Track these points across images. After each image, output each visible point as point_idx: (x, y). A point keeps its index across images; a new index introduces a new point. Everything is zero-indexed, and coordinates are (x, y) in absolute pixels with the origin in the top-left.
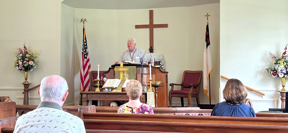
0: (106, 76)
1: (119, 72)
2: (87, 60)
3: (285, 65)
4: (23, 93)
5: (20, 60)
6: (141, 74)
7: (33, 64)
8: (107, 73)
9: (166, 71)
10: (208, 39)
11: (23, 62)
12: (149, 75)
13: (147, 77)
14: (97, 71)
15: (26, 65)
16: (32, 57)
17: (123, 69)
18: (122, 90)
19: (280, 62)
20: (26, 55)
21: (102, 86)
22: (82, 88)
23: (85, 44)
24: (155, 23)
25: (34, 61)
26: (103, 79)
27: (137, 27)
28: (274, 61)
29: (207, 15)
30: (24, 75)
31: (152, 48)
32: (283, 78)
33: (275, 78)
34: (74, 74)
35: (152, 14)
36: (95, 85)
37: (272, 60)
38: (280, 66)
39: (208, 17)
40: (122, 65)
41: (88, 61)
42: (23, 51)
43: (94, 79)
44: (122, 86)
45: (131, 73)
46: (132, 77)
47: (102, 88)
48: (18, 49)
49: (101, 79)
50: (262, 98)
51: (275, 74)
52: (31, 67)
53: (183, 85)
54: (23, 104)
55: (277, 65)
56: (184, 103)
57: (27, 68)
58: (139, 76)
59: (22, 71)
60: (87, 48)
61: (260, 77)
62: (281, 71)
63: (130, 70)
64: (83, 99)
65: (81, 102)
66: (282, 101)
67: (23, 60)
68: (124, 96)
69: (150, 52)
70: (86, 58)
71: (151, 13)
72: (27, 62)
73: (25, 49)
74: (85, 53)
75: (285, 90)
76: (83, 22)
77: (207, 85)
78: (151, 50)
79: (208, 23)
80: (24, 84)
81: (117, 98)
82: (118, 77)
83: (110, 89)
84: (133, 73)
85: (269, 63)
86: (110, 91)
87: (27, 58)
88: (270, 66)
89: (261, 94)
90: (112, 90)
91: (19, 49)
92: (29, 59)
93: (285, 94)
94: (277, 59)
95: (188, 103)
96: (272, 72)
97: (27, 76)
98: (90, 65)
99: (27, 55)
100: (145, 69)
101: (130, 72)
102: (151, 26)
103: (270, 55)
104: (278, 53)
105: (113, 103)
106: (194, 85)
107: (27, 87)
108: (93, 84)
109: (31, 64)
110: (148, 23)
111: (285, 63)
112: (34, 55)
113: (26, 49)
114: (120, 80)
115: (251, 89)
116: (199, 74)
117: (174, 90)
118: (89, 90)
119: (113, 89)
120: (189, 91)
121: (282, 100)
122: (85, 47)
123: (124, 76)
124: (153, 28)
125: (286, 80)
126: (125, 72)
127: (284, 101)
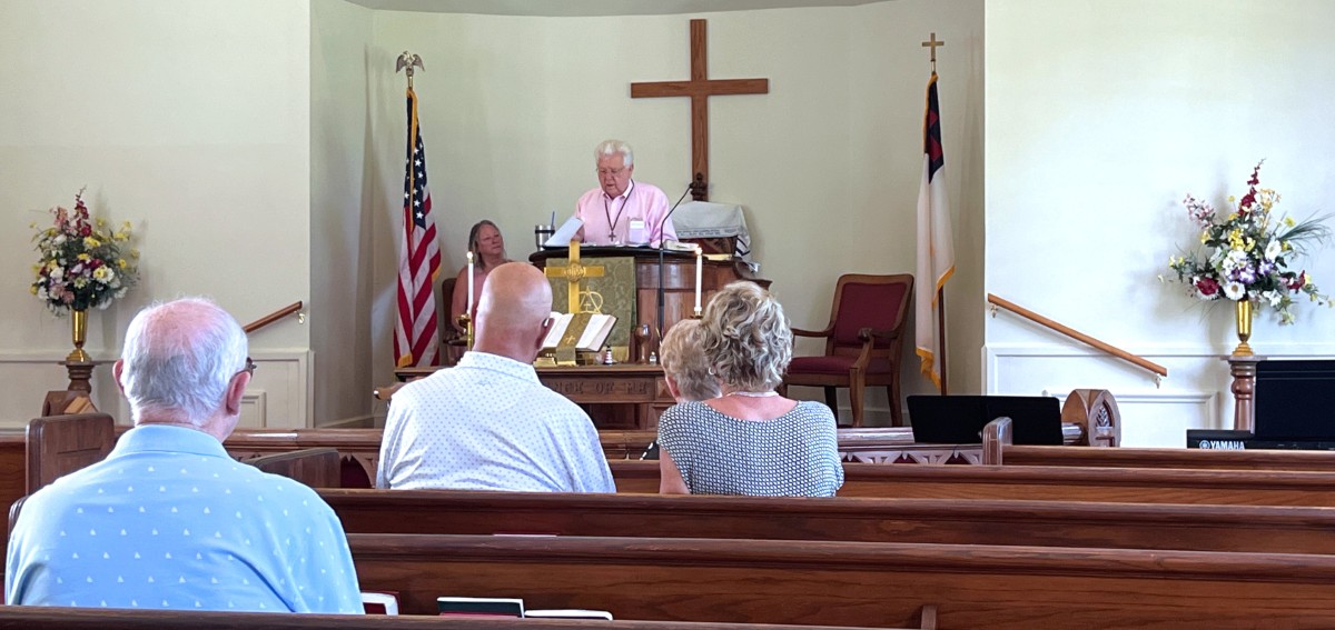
1: (565, 284)
2: (426, 232)
3: (1249, 248)
6: (656, 292)
9: (758, 277)
10: (935, 145)
12: (690, 294)
13: (680, 301)
17: (582, 272)
18: (577, 361)
19: (1231, 235)
22: (405, 352)
23: (418, 163)
24: (715, 73)
27: (639, 90)
28: (1205, 233)
29: (929, 40)
31: (704, 181)
32: (1240, 303)
33: (1208, 301)
34: (369, 294)
35: (700, 37)
37: (1196, 230)
38: (1230, 254)
39: (937, 47)
40: (574, 252)
41: (430, 235)
44: (576, 343)
45: (616, 286)
46: (619, 303)
50: (1158, 386)
51: (1210, 287)
53: (836, 336)
55: (1219, 249)
58: (648, 299)
60: (424, 181)
61: (1147, 297)
62: (1233, 272)
63: (608, 275)
66: (1238, 399)
68: (585, 384)
69: (694, 199)
70: (422, 223)
71: (698, 32)
74: (417, 203)
75: (1249, 351)
76: (409, 70)
77: (931, 335)
78: (699, 190)
79: (934, 73)
82: (560, 303)
84: (622, 288)
85: (1183, 242)
88: (1189, 254)
89: (1152, 371)
93: (1249, 367)
94: (1218, 223)
95: (853, 408)
96: (1196, 279)
98: (439, 252)
100: (674, 268)
101: (611, 284)
102: (699, 89)
104: (1220, 199)
110: (683, 74)
111: (1249, 240)
114: (570, 316)
115: (1108, 349)
116: (899, 290)
120: (857, 359)
121: (1237, 393)
122: (416, 177)
123: (585, 302)
124: (706, 96)
125: (1256, 310)
126: (590, 282)
127: (1248, 396)
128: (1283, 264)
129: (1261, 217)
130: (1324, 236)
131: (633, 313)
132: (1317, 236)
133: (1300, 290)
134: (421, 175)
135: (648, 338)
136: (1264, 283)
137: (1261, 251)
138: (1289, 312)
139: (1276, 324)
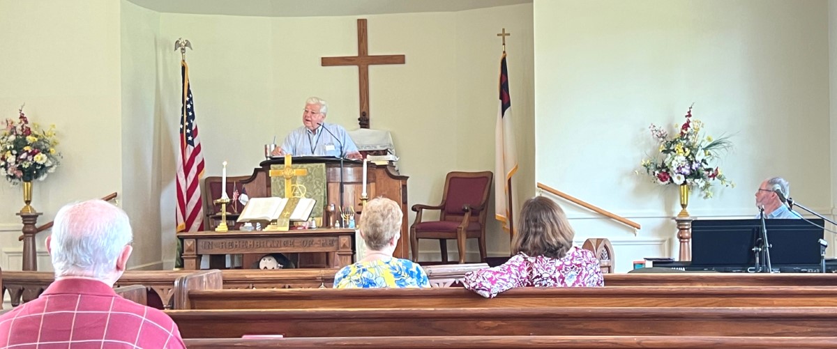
0: (247, 189)
1: (282, 179)
2: (195, 149)
3: (687, 154)
4: (20, 240)
5: (9, 152)
6: (339, 184)
7: (47, 162)
8: (248, 182)
9: (401, 175)
10: (506, 94)
11: (17, 155)
12: (359, 185)
13: (353, 189)
14: (221, 178)
15: (25, 164)
16: (43, 143)
17: (293, 173)
18: (290, 227)
19: (676, 147)
20: (25, 139)
21: (237, 217)
22: (182, 223)
23: (189, 106)
24: (372, 52)
25: (49, 154)
26: (238, 197)
27: (326, 62)
28: (662, 146)
29: (502, 33)
30: (22, 191)
31: (367, 117)
32: (682, 187)
33: (663, 185)
34: (159, 186)
35: (363, 30)
36: (217, 214)
37: (656, 144)
38: (676, 158)
39: (506, 37)
40: (288, 161)
41: (197, 150)
42: (19, 127)
43: (214, 198)
44: (290, 215)
45: (314, 181)
46: (316, 191)
47: (238, 221)
48: (5, 121)
49: (234, 199)
50: (636, 235)
51: (665, 177)
52: (41, 169)
53: (447, 208)
54: (21, 270)
55: (669, 154)
56: (448, 251)
57: (30, 174)
58: (335, 189)
59: (17, 181)
60: (193, 117)
61: (630, 184)
62: (678, 168)
63: (310, 174)
64: (185, 253)
65: (182, 260)
66: (681, 242)
67: (17, 150)
68: (295, 241)
69: (361, 127)
70: (192, 143)
71: (362, 25)
72: (29, 157)
73: (23, 122)
74: (188, 131)
75: (687, 215)
76: (182, 49)
77: (504, 208)
78: (364, 122)
79: (504, 52)
80: (22, 216)
81: (277, 247)
82: (279, 192)
83: (258, 224)
84: (318, 182)
85: (649, 151)
86: (257, 228)
87: (29, 145)
88: (653, 158)
89: (633, 227)
90: (263, 227)
91: (7, 121)
92: (35, 148)
93: (687, 223)
94: (669, 140)
95: (458, 251)
96: (657, 172)
97: (30, 194)
98: (203, 161)
99: (30, 139)
100: (349, 170)
101: (311, 180)
102: (363, 61)
103: (652, 131)
104: (670, 126)
105: (267, 259)
106: (472, 209)
107: (31, 222)
108: (212, 211)
109: (41, 163)
110: (353, 52)
111: (687, 149)
112: (48, 139)
113: (26, 122)
114: (285, 200)
115: (607, 214)
116: (485, 180)
117: (422, 221)
118: (201, 229)
119: (265, 223)
120: (461, 222)
121: (681, 238)
122: (188, 114)
123: (295, 191)
124: (368, 65)
125: (691, 190)
126: (298, 178)
127: (686, 240)
128: (706, 163)
129: (694, 136)
130: (728, 147)
131: (325, 198)
132: (725, 147)
133: (716, 178)
134: (190, 114)
135: (334, 212)
136: (695, 174)
137: (693, 156)
138: (709, 191)
139: (702, 198)
